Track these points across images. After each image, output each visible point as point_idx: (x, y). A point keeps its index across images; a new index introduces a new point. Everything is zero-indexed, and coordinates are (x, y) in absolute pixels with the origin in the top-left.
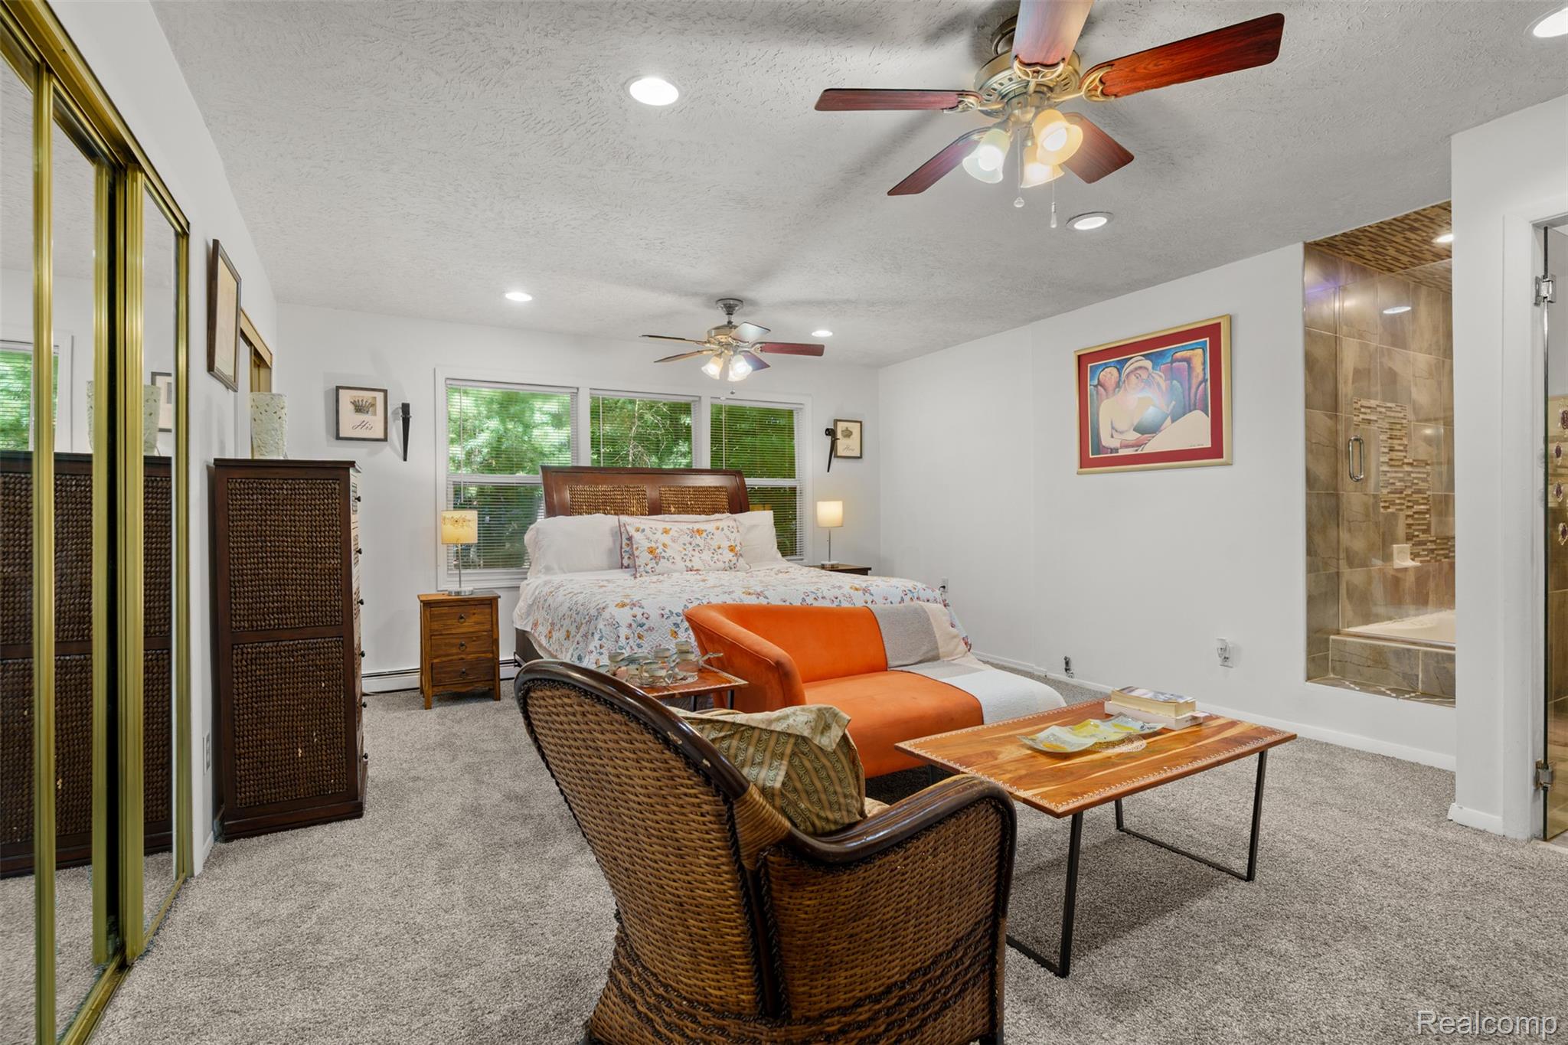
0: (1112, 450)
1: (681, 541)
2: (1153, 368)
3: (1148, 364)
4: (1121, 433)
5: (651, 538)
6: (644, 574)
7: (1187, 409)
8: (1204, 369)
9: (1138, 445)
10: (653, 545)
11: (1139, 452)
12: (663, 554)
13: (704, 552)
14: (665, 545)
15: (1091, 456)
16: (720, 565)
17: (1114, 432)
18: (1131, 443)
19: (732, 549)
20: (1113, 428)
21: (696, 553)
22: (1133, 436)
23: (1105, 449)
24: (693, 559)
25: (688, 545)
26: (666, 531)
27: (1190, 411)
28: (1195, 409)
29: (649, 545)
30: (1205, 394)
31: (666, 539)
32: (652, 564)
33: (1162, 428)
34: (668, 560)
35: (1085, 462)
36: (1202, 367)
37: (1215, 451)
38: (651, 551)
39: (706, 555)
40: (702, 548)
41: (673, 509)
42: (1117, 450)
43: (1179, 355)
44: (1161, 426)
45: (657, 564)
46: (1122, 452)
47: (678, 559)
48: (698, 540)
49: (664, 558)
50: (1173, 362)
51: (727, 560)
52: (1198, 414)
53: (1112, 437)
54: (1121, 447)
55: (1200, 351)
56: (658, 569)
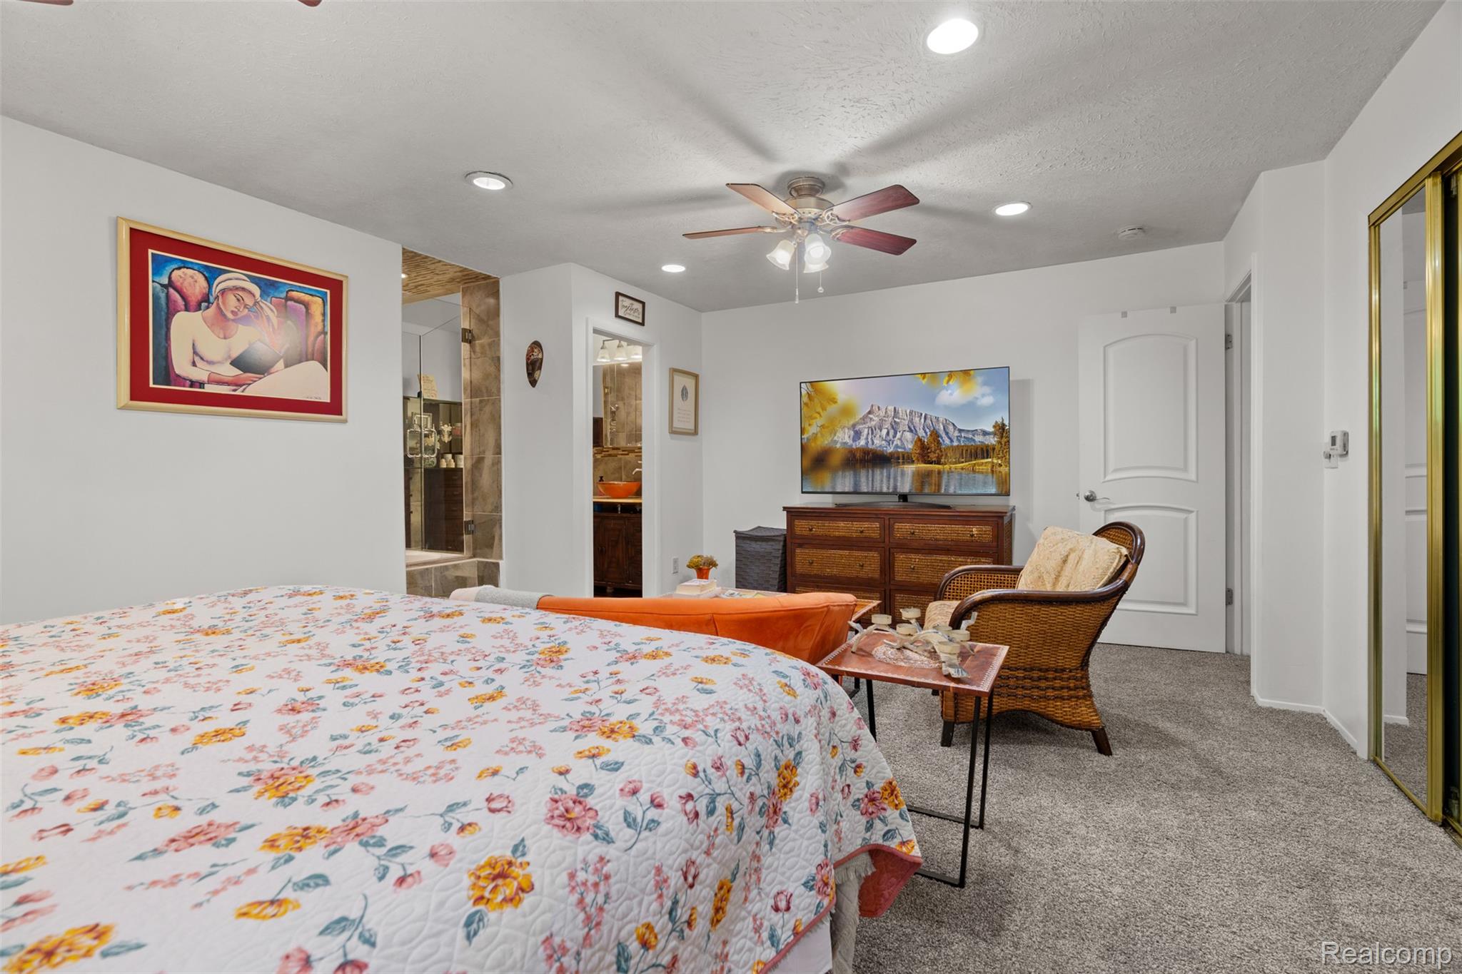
0: (193, 384)
2: (261, 296)
3: (256, 290)
4: (210, 363)
7: (304, 357)
8: (324, 321)
9: (237, 384)
11: (238, 393)
15: (151, 385)
17: (197, 359)
18: (226, 379)
20: (195, 353)
22: (232, 372)
23: (180, 380)
27: (307, 360)
28: (313, 360)
30: (325, 348)
33: (272, 370)
35: (139, 391)
36: (321, 318)
37: (334, 407)
42: (201, 385)
43: (294, 294)
44: (272, 367)
46: (209, 389)
50: (287, 299)
52: (315, 365)
53: (194, 364)
54: (210, 382)
55: (320, 300)
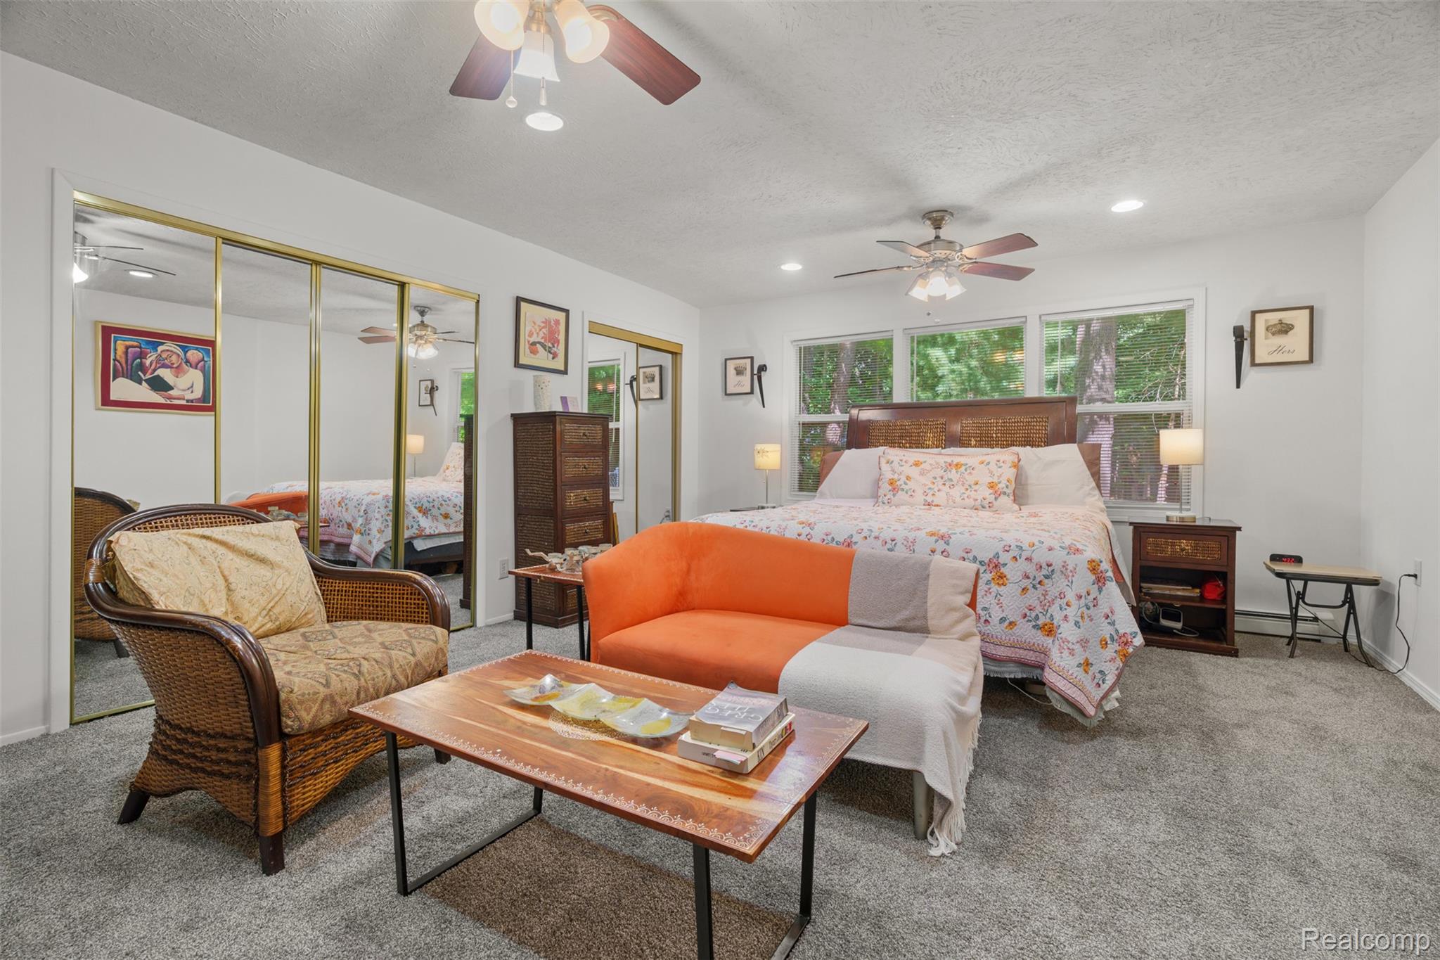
1: (932, 474)
5: (896, 470)
6: (881, 504)
10: (896, 477)
12: (904, 486)
13: (956, 487)
14: (908, 478)
16: (970, 502)
19: (992, 486)
21: (946, 489)
24: (937, 493)
25: (939, 479)
26: (917, 464)
29: (892, 477)
31: (914, 472)
32: (890, 495)
34: (907, 493)
38: (891, 483)
39: (956, 492)
40: (955, 483)
41: (973, 443)
45: (894, 495)
47: (919, 492)
48: (953, 474)
49: (903, 490)
51: (980, 498)
56: (895, 500)
